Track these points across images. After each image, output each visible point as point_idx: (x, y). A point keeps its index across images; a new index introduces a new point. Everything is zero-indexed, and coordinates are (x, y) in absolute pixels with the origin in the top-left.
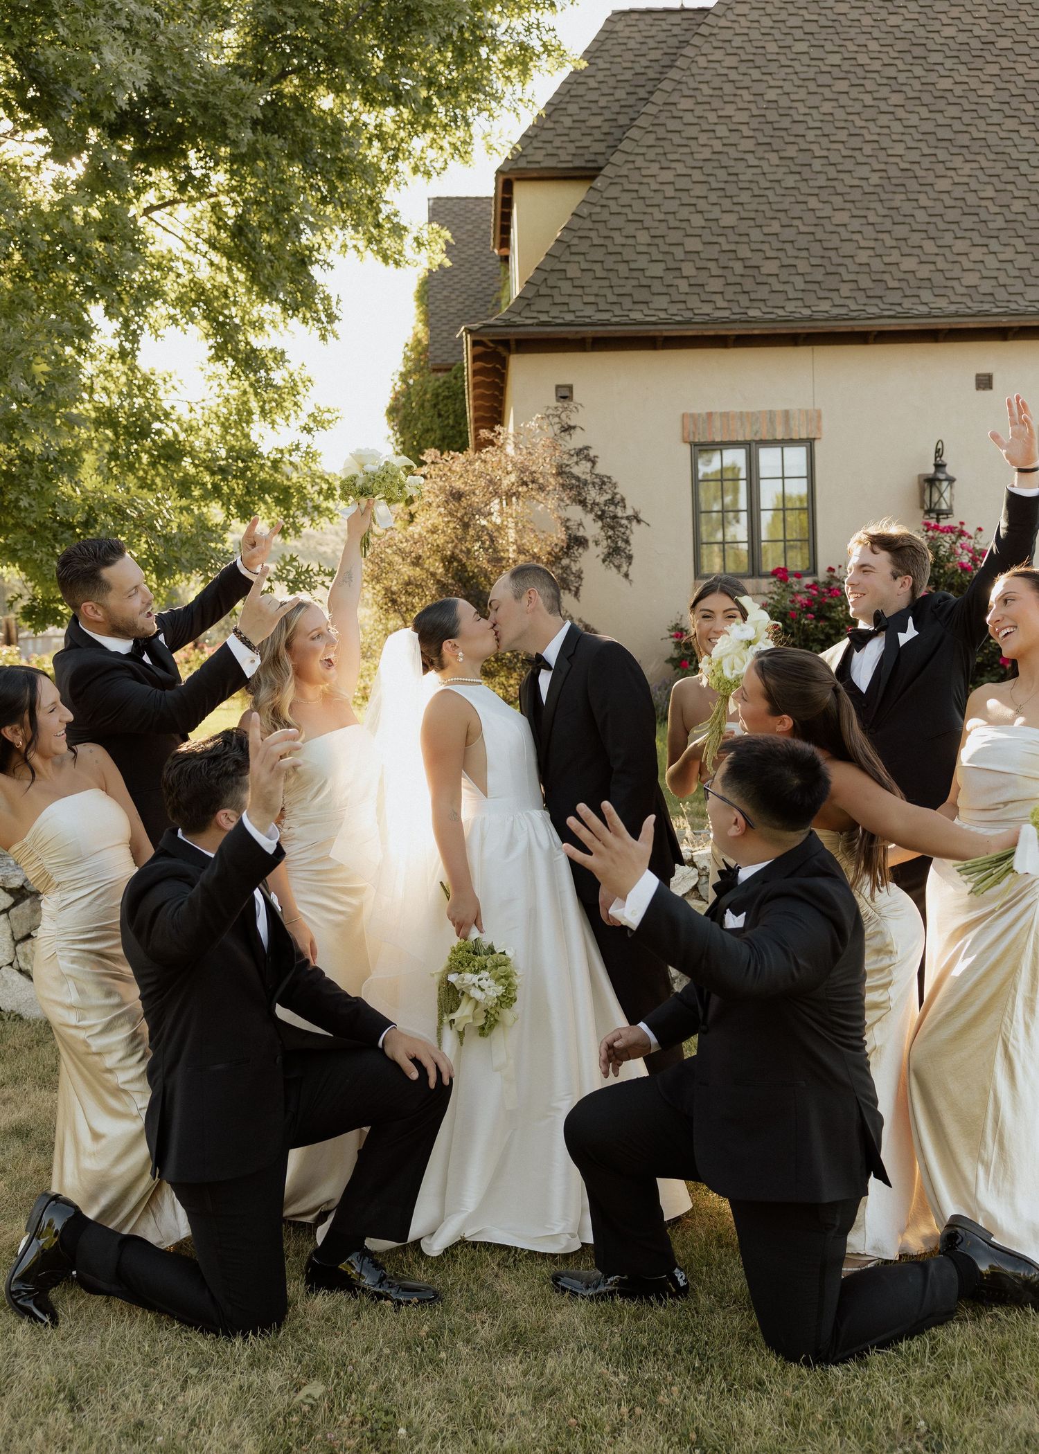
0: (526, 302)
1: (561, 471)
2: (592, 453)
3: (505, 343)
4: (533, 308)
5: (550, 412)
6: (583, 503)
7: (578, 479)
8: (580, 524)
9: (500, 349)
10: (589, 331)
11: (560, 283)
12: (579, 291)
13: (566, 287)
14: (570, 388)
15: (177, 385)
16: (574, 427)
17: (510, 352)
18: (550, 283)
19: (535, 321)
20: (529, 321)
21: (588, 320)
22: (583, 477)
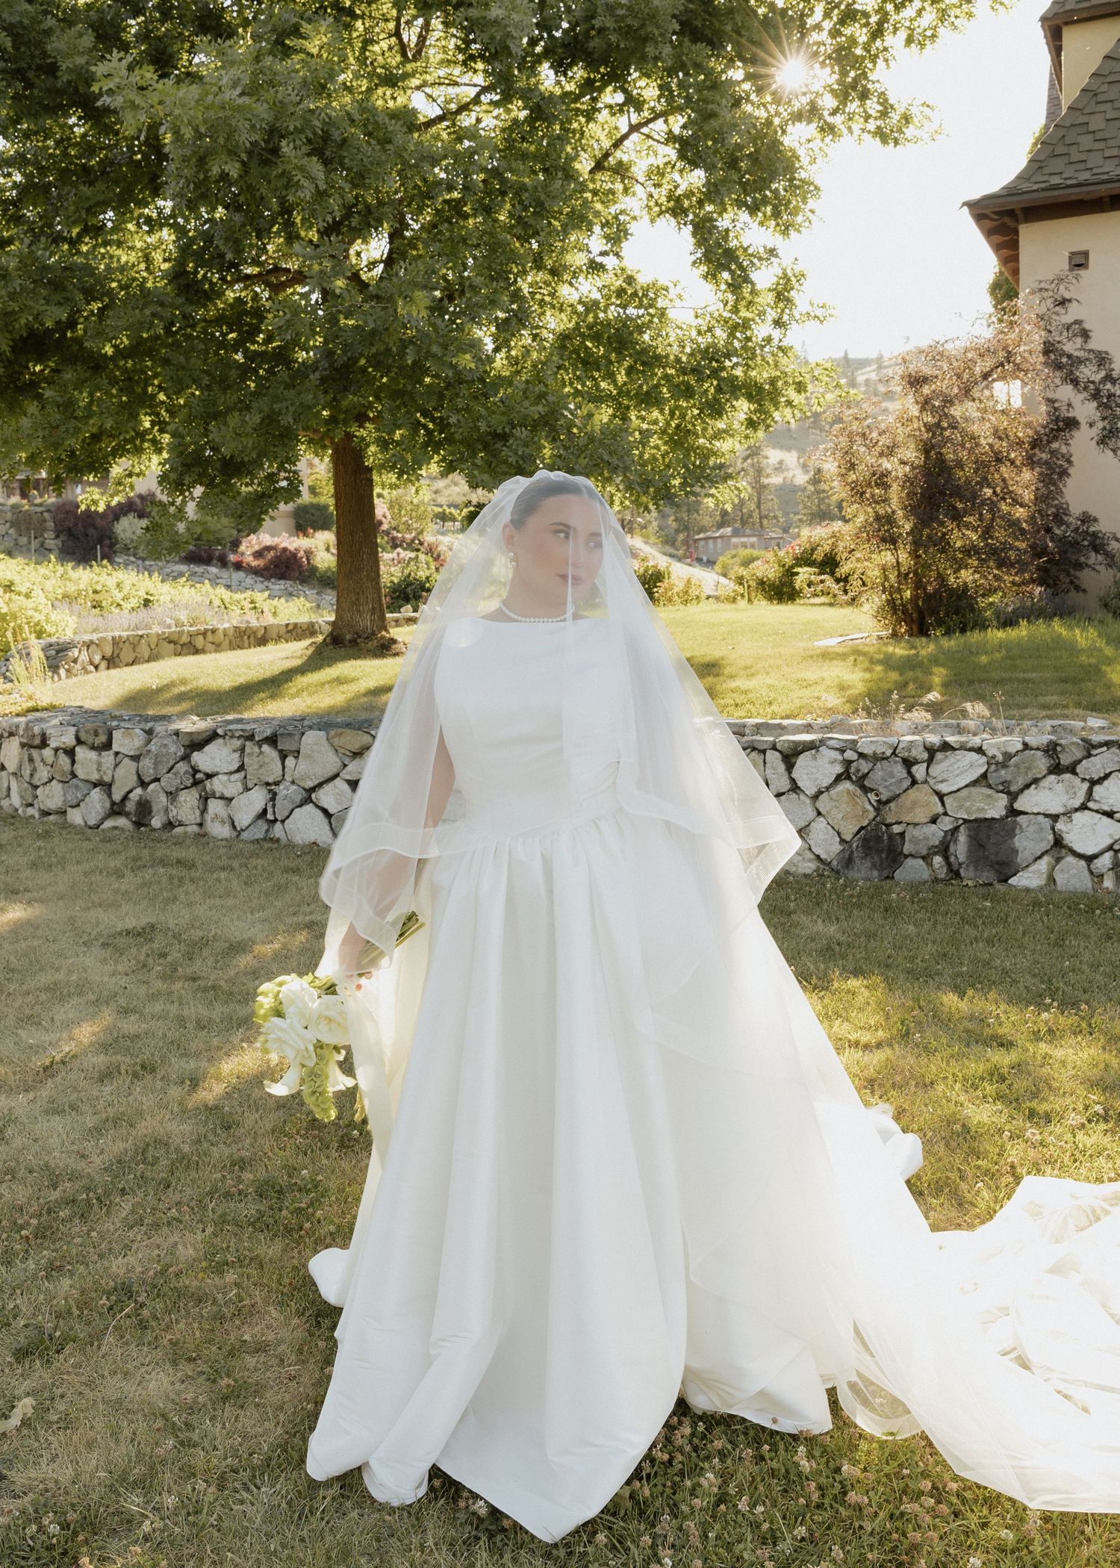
0: (1038, 165)
1: (1048, 349)
2: (1087, 326)
3: (1011, 213)
4: (1046, 171)
5: (1043, 285)
6: (1075, 382)
7: (1069, 356)
8: (1069, 405)
9: (1006, 220)
10: (1103, 190)
11: (1081, 139)
12: (1100, 145)
13: (1086, 142)
14: (1086, 254)
15: (680, 292)
16: (1070, 301)
17: (1017, 222)
18: (1068, 141)
19: (1043, 185)
20: (1035, 187)
21: (1105, 177)
22: (1077, 354)
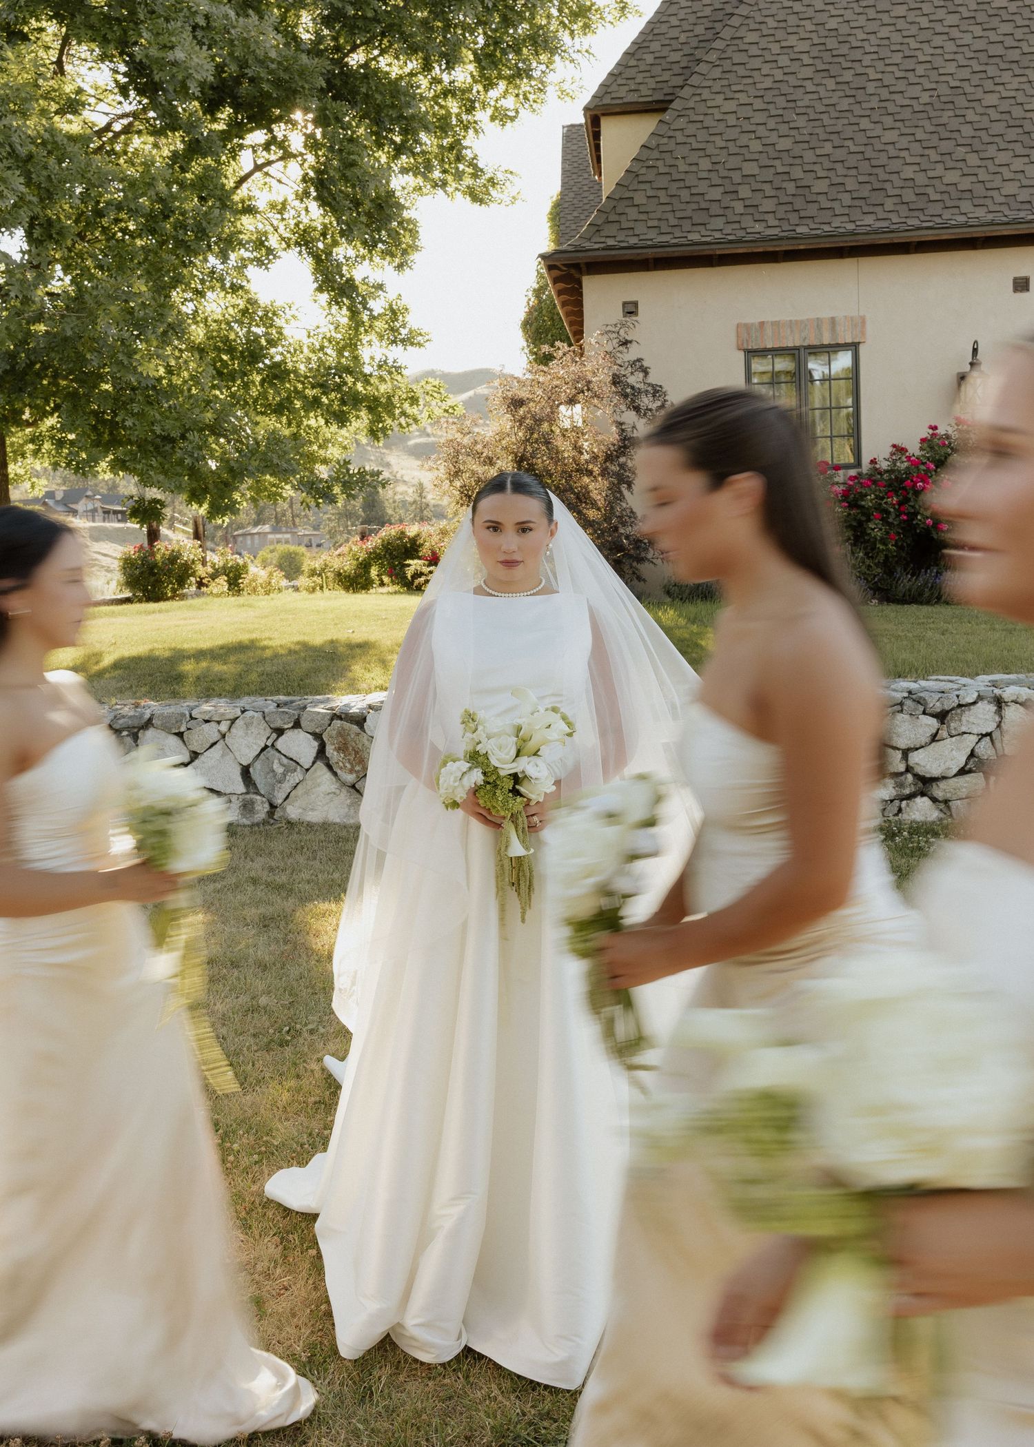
0: (596, 228)
1: (616, 380)
2: (645, 364)
3: (576, 266)
4: (602, 233)
5: (609, 328)
6: (637, 409)
7: (633, 388)
8: (634, 427)
9: (573, 271)
10: (650, 253)
11: (628, 210)
12: (643, 217)
13: (633, 213)
14: (636, 304)
15: (296, 314)
16: (631, 342)
17: (581, 273)
18: (619, 210)
19: (602, 245)
20: (597, 246)
21: (649, 243)
22: (637, 386)
